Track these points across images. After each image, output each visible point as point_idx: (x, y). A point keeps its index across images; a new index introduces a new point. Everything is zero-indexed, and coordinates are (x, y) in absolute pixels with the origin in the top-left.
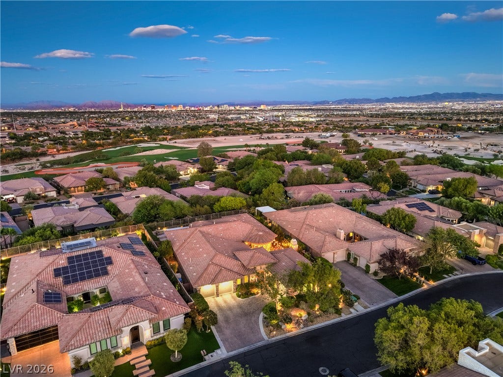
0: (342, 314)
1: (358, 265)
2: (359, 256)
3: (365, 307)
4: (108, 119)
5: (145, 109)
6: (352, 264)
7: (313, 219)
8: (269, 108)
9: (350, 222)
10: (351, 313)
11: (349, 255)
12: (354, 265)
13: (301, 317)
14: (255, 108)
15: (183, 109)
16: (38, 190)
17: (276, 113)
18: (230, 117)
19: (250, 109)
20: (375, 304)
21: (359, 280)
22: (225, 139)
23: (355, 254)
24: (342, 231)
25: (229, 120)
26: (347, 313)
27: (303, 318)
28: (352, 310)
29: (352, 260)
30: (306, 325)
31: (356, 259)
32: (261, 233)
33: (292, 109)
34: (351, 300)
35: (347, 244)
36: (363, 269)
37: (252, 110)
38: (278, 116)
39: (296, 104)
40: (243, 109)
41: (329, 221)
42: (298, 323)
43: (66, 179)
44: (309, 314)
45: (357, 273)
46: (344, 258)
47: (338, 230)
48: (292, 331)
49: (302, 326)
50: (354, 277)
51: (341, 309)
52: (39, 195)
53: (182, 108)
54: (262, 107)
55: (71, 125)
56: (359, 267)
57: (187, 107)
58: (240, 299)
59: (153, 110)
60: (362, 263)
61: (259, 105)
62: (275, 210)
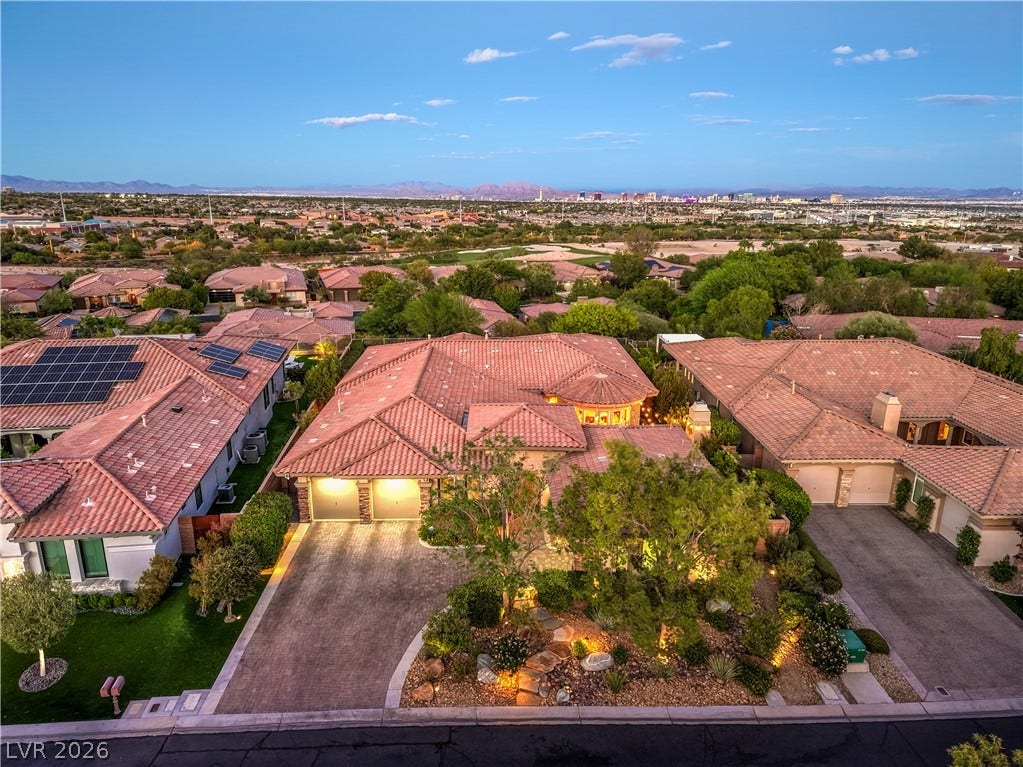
0: (774, 696)
1: (932, 529)
2: (943, 496)
3: (899, 695)
4: (505, 212)
5: (582, 199)
6: (908, 523)
7: (805, 364)
8: (851, 201)
9: (947, 388)
10: (818, 700)
11: (903, 488)
12: (918, 527)
13: (580, 658)
14: (814, 201)
15: (655, 201)
16: (274, 285)
17: (864, 211)
18: (748, 213)
19: (803, 202)
20: (958, 692)
21: (918, 581)
22: (715, 246)
23: (928, 487)
24: (894, 400)
25: (744, 219)
26: (797, 696)
27: (587, 664)
28: (828, 690)
29: (911, 510)
30: (583, 695)
31: (926, 506)
32: (601, 376)
33: (907, 206)
34: (834, 649)
35: (901, 449)
36: (947, 546)
37: (806, 206)
38: (867, 217)
39: (920, 194)
40: (785, 202)
41: (866, 377)
42: (555, 679)
43: (338, 274)
44: (620, 654)
45: (920, 554)
46: (885, 499)
47: (881, 397)
48: (513, 702)
49: (563, 694)
50: (900, 565)
51: (776, 671)
52: (274, 295)
53: (655, 198)
54: (833, 200)
55: (436, 217)
56: (937, 537)
57: (664, 197)
58: (425, 544)
59: (598, 201)
60: (948, 522)
61: (828, 195)
62: (702, 338)
